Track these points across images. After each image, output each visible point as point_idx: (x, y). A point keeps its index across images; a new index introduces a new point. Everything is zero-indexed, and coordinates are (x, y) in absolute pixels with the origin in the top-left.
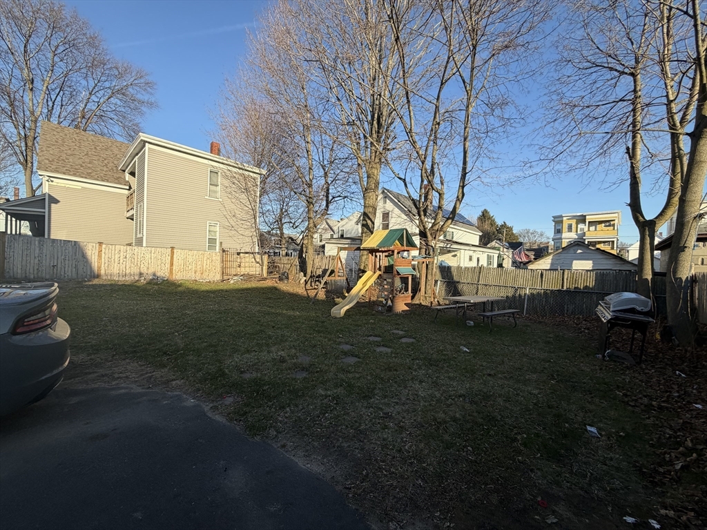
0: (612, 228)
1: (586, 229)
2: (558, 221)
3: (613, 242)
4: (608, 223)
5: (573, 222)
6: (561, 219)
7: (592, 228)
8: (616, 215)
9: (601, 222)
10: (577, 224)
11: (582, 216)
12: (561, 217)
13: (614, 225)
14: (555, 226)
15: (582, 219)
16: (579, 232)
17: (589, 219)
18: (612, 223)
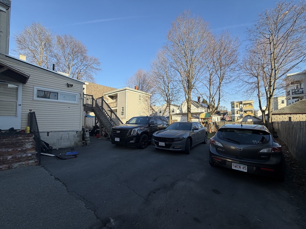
0: (251, 106)
1: (243, 106)
2: (233, 104)
3: (252, 111)
4: (250, 104)
5: (238, 104)
6: (233, 103)
7: (245, 106)
8: (252, 101)
9: (247, 104)
10: (239, 104)
11: (241, 102)
12: (234, 102)
13: (252, 105)
14: (231, 105)
15: (241, 103)
16: (240, 107)
17: (243, 103)
18: (251, 104)
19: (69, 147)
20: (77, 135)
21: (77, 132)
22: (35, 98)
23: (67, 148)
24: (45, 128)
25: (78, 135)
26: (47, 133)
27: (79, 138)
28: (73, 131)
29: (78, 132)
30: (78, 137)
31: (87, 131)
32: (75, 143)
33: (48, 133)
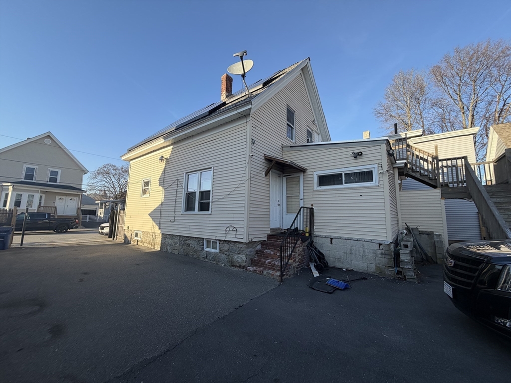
19: (366, 272)
20: (379, 252)
21: (380, 245)
22: (316, 188)
23: (362, 273)
24: (328, 231)
25: (383, 251)
26: (330, 239)
27: (386, 259)
28: (371, 241)
29: (382, 244)
30: (384, 256)
31: (406, 246)
32: (377, 267)
33: (332, 239)
